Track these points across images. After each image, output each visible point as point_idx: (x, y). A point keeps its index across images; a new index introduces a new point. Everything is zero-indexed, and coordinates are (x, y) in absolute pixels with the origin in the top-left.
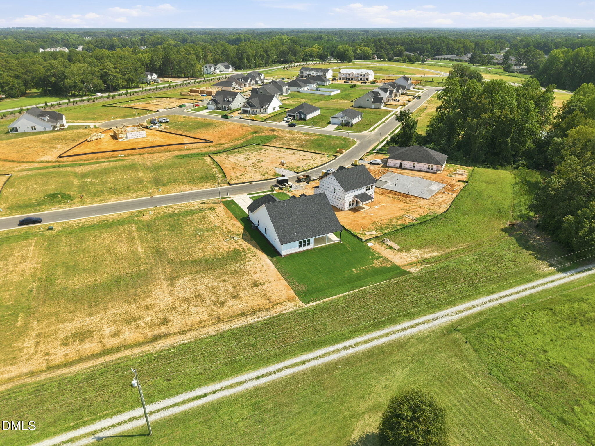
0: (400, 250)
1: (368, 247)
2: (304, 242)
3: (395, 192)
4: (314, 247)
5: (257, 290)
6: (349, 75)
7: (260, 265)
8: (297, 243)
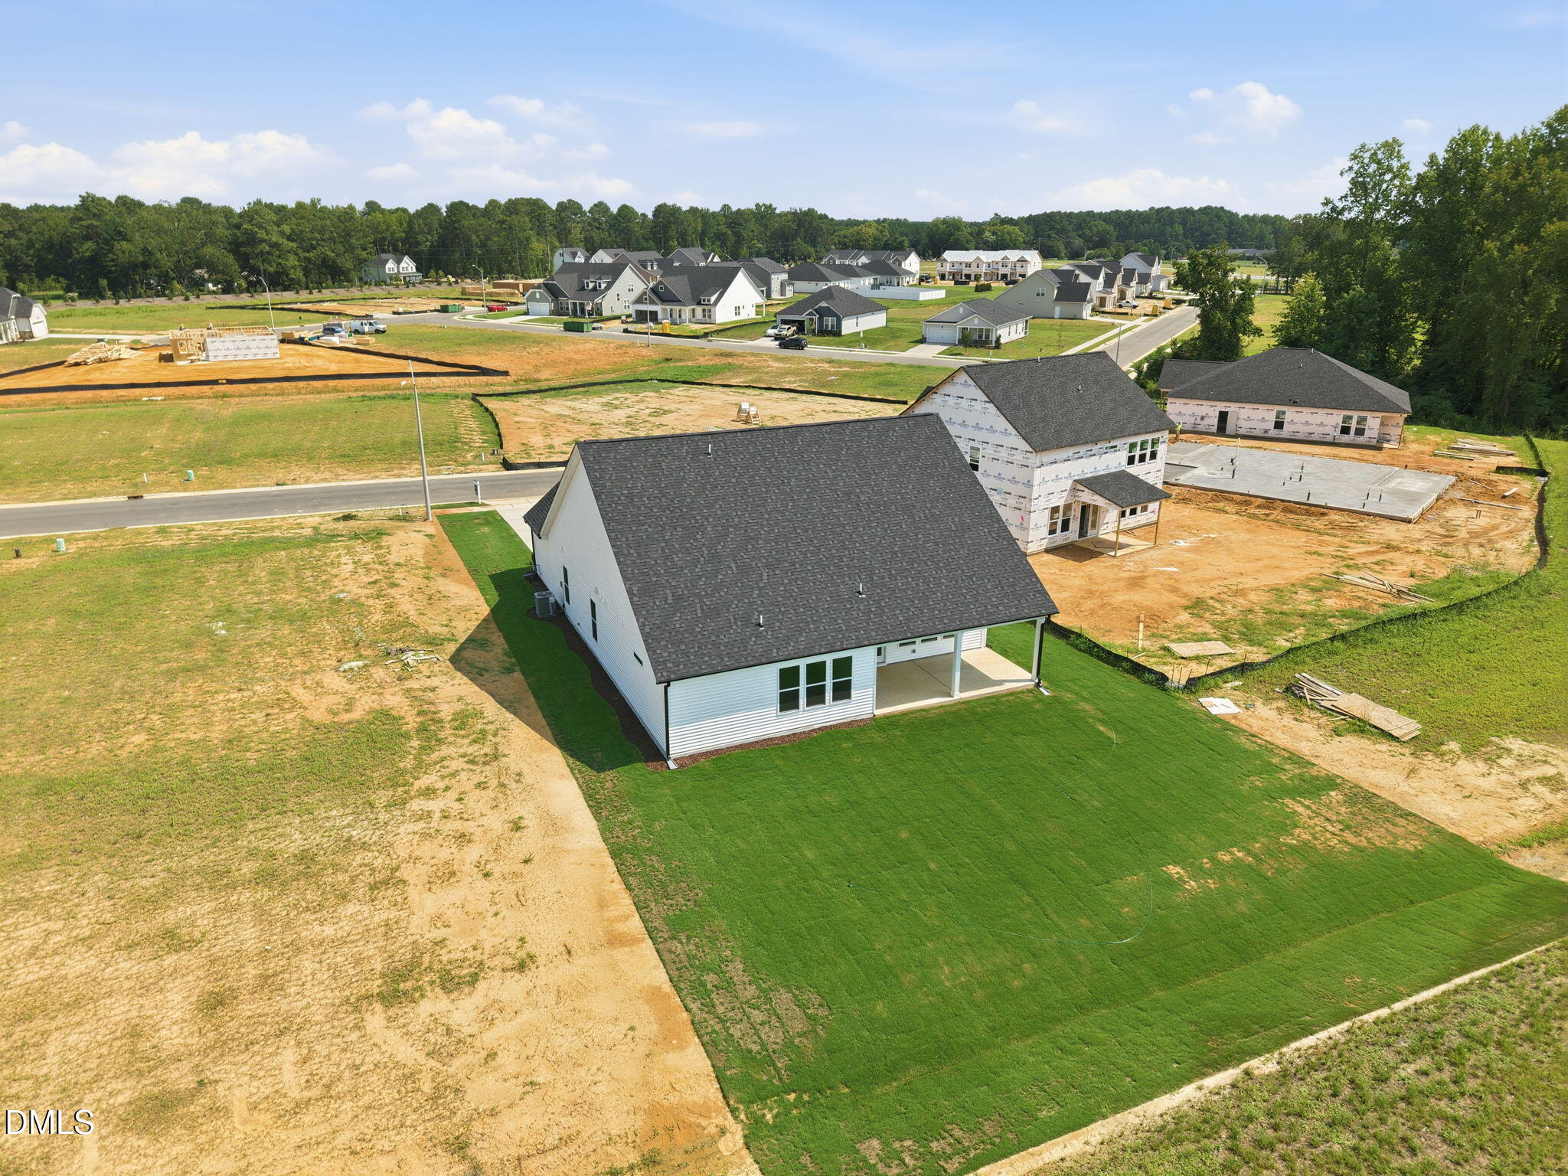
0: (1420, 744)
1: (1216, 719)
2: (816, 672)
3: (1242, 498)
4: (879, 712)
5: (394, 1036)
6: (968, 265)
7: (496, 823)
8: (768, 677)
